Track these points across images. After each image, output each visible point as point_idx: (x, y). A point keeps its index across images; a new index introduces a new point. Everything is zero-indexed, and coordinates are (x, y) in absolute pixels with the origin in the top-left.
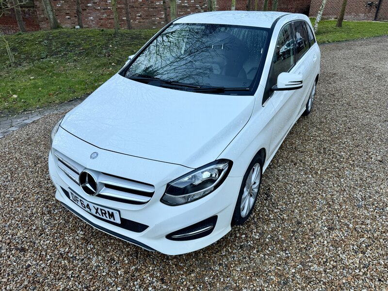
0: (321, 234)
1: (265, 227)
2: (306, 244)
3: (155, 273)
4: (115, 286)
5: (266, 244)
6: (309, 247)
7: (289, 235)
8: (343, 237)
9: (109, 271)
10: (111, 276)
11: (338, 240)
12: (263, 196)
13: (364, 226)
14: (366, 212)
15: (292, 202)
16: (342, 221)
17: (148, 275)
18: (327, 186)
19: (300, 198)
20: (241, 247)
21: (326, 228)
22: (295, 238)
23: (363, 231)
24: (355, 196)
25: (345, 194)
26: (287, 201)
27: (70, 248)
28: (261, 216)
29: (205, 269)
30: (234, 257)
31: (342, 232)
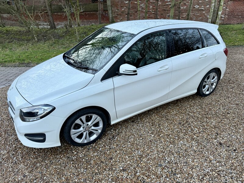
0: (115, 170)
1: (92, 153)
2: (100, 171)
3: (24, 152)
4: (6, 150)
5: (81, 162)
6: (99, 173)
7: (98, 162)
8: (124, 178)
9: (11, 144)
10: (10, 146)
11: (120, 178)
12: (110, 136)
13: (146, 178)
14: (160, 170)
15: (122, 146)
16: (137, 169)
17: (21, 152)
18: (155, 145)
19: (129, 146)
20: (68, 158)
22: (98, 166)
23: (142, 180)
24: (166, 158)
25: (161, 154)
26: (119, 144)
27: (11, 129)
28: (96, 147)
29: (42, 160)
30: (60, 160)
31: (128, 175)
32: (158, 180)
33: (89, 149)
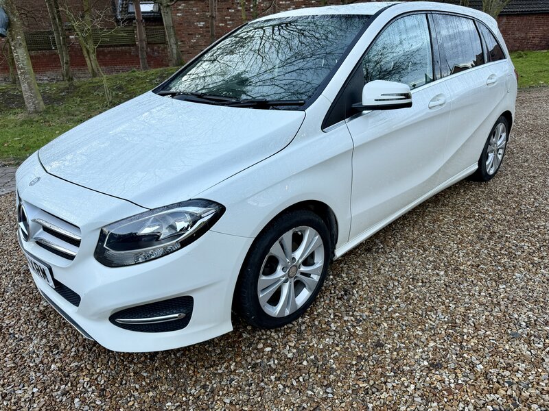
0: (411, 372)
1: (314, 341)
2: (371, 382)
3: (99, 379)
4: (33, 385)
5: (300, 370)
6: (374, 390)
7: (349, 361)
8: (452, 385)
9: (42, 362)
10: (39, 369)
11: (440, 388)
12: (337, 292)
13: (507, 373)
14: (524, 348)
15: (384, 309)
16: (465, 355)
17: (88, 379)
18: (466, 293)
19: (403, 305)
20: (255, 366)
21: (426, 363)
22: (357, 370)
23: (501, 382)
24: (516, 316)
25: (496, 310)
26: (375, 306)
27: (17, 322)
28: (317, 323)
29: (176, 389)
30: (232, 380)
31: (456, 376)
32: (540, 370)
33: (300, 332)
